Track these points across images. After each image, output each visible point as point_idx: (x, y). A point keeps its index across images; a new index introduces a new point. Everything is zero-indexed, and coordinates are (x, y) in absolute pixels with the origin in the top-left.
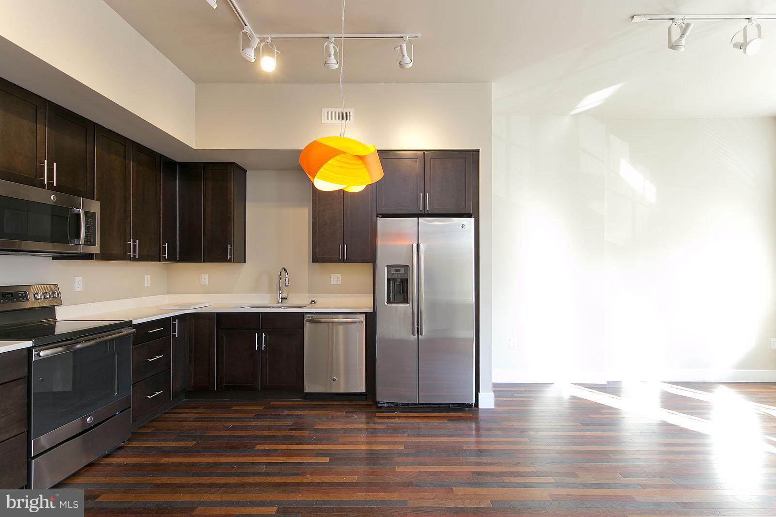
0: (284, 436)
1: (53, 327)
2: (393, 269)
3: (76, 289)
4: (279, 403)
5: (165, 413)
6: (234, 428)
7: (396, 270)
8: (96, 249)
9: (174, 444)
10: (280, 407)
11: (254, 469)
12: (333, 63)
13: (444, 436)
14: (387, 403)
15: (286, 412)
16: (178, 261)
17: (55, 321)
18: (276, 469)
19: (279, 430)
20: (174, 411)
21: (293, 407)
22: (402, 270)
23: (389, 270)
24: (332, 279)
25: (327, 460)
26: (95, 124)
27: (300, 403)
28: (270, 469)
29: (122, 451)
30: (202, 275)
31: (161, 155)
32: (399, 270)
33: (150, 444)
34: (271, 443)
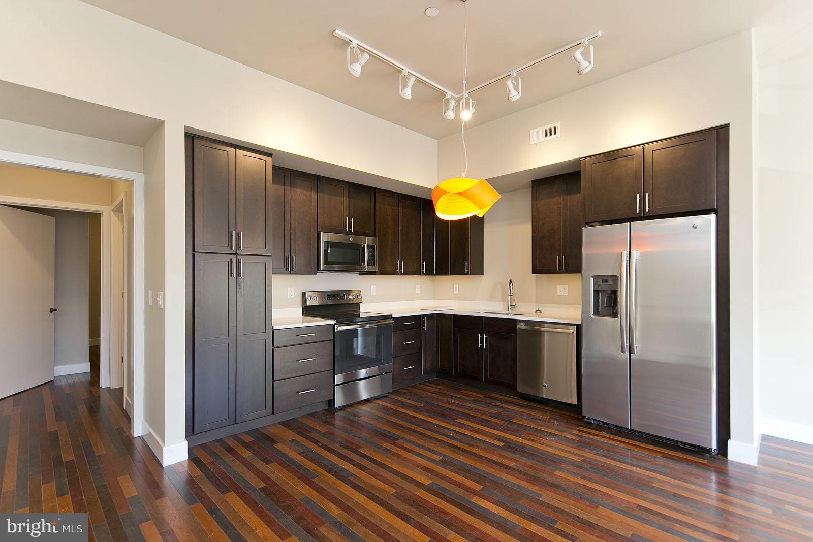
0: (483, 419)
1: (358, 316)
2: (600, 280)
3: (372, 294)
4: (498, 396)
5: (420, 384)
6: (453, 404)
7: (603, 281)
8: (375, 268)
9: (412, 403)
10: (496, 399)
11: (446, 432)
12: (515, 96)
13: (640, 467)
14: (594, 420)
15: (498, 403)
16: (435, 275)
17: (360, 312)
18: (460, 437)
19: (482, 414)
20: (425, 384)
21: (507, 402)
22: (611, 281)
23: (595, 280)
24: (558, 290)
25: (501, 444)
26: (375, 188)
27: (517, 401)
28: (455, 436)
29: (385, 398)
30: (454, 286)
31: (420, 198)
32: (607, 281)
33: (400, 398)
34: (470, 421)
